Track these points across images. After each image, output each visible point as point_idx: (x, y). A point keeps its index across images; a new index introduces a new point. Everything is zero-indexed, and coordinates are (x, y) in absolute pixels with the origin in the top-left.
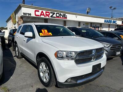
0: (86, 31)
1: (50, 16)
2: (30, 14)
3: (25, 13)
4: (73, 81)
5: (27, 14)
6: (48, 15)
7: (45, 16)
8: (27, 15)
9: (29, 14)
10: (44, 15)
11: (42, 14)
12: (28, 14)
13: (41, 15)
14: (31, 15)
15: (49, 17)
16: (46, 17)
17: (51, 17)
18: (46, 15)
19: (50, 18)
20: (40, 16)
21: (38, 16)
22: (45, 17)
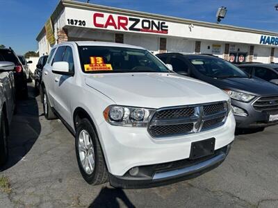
0: (202, 63)
1: (128, 27)
2: (84, 22)
3: (72, 21)
4: (142, 175)
5: (76, 21)
6: (124, 25)
7: (116, 28)
8: (77, 25)
9: (80, 21)
10: (113, 24)
11: (111, 21)
12: (78, 23)
13: (108, 24)
14: (84, 25)
15: (126, 29)
16: (119, 28)
17: (131, 28)
18: (120, 24)
19: (129, 31)
20: (106, 27)
21: (102, 26)
22: (117, 30)
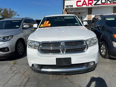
1: (93, 4)
2: (72, 5)
5: (69, 6)
6: (91, 4)
8: (70, 7)
9: (71, 5)
11: (84, 3)
12: (70, 6)
14: (72, 7)
15: (92, 5)
19: (93, 6)
20: (82, 6)
